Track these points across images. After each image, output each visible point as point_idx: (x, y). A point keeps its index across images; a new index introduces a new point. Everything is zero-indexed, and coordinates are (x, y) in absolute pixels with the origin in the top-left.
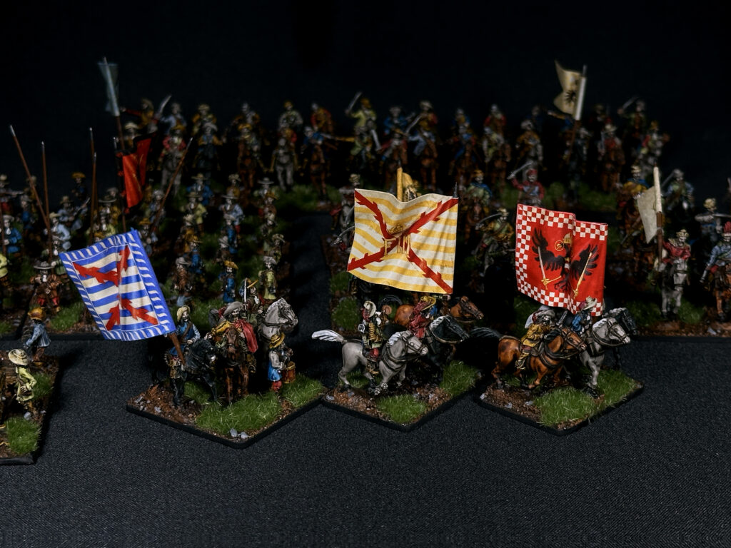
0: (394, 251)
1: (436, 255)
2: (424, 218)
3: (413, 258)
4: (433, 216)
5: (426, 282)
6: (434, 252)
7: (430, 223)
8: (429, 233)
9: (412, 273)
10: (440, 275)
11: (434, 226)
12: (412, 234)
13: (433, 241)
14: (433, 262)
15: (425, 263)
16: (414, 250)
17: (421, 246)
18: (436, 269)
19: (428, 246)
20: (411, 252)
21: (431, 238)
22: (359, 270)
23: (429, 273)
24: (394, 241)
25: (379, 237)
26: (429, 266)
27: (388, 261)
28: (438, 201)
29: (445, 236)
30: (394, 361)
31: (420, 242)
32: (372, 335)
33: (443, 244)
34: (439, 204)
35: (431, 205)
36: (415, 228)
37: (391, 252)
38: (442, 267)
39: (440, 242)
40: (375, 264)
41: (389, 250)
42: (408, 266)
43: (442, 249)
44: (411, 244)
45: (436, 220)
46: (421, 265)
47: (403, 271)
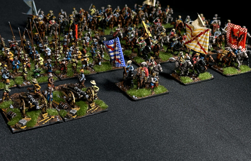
0: (194, 41)
1: (204, 43)
2: (202, 33)
3: (198, 43)
4: (204, 33)
5: (201, 50)
6: (203, 43)
7: (203, 35)
8: (202, 37)
9: (198, 47)
10: (204, 49)
11: (203, 36)
12: (199, 37)
13: (203, 40)
14: (203, 45)
15: (201, 45)
16: (199, 41)
17: (200, 40)
18: (203, 47)
19: (202, 41)
20: (198, 41)
21: (202, 39)
22: (187, 44)
23: (202, 48)
24: (194, 38)
25: (191, 36)
26: (202, 46)
27: (193, 43)
28: (205, 29)
29: (206, 38)
30: (185, 67)
31: (200, 39)
32: (181, 60)
33: (205, 41)
34: (205, 30)
35: (203, 30)
36: (199, 35)
37: (193, 41)
38: (205, 47)
39: (205, 40)
40: (190, 43)
41: (193, 40)
42: (197, 45)
43: (205, 42)
44: (199, 40)
45: (204, 34)
46: (200, 45)
47: (196, 46)
